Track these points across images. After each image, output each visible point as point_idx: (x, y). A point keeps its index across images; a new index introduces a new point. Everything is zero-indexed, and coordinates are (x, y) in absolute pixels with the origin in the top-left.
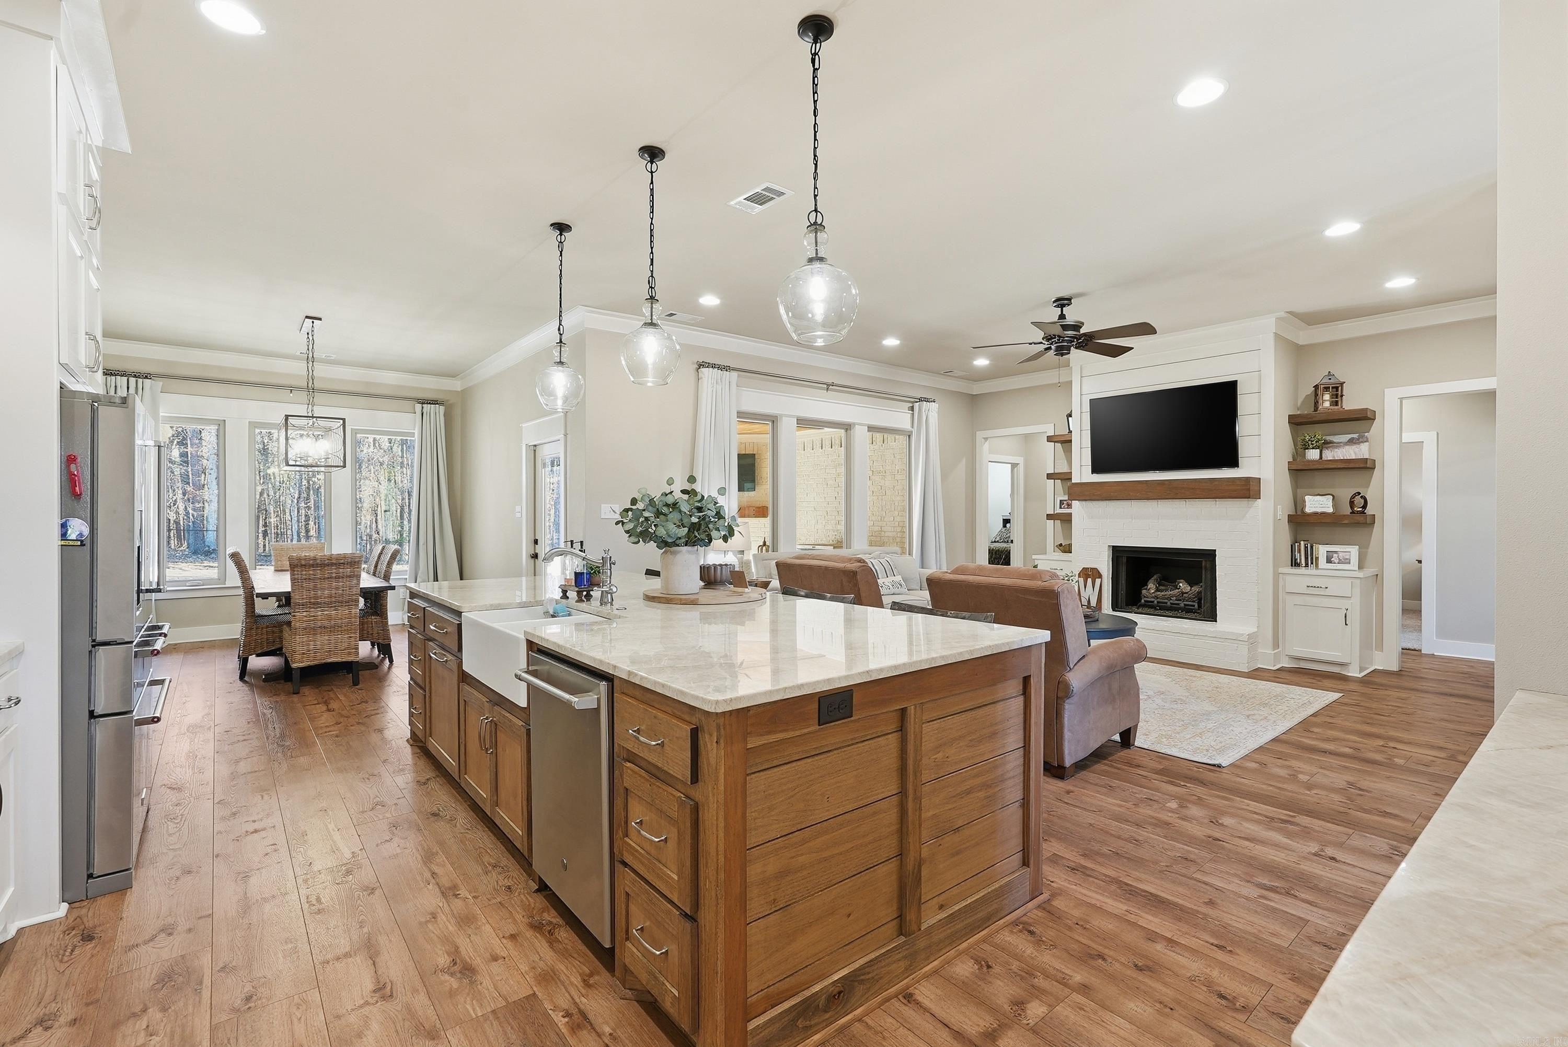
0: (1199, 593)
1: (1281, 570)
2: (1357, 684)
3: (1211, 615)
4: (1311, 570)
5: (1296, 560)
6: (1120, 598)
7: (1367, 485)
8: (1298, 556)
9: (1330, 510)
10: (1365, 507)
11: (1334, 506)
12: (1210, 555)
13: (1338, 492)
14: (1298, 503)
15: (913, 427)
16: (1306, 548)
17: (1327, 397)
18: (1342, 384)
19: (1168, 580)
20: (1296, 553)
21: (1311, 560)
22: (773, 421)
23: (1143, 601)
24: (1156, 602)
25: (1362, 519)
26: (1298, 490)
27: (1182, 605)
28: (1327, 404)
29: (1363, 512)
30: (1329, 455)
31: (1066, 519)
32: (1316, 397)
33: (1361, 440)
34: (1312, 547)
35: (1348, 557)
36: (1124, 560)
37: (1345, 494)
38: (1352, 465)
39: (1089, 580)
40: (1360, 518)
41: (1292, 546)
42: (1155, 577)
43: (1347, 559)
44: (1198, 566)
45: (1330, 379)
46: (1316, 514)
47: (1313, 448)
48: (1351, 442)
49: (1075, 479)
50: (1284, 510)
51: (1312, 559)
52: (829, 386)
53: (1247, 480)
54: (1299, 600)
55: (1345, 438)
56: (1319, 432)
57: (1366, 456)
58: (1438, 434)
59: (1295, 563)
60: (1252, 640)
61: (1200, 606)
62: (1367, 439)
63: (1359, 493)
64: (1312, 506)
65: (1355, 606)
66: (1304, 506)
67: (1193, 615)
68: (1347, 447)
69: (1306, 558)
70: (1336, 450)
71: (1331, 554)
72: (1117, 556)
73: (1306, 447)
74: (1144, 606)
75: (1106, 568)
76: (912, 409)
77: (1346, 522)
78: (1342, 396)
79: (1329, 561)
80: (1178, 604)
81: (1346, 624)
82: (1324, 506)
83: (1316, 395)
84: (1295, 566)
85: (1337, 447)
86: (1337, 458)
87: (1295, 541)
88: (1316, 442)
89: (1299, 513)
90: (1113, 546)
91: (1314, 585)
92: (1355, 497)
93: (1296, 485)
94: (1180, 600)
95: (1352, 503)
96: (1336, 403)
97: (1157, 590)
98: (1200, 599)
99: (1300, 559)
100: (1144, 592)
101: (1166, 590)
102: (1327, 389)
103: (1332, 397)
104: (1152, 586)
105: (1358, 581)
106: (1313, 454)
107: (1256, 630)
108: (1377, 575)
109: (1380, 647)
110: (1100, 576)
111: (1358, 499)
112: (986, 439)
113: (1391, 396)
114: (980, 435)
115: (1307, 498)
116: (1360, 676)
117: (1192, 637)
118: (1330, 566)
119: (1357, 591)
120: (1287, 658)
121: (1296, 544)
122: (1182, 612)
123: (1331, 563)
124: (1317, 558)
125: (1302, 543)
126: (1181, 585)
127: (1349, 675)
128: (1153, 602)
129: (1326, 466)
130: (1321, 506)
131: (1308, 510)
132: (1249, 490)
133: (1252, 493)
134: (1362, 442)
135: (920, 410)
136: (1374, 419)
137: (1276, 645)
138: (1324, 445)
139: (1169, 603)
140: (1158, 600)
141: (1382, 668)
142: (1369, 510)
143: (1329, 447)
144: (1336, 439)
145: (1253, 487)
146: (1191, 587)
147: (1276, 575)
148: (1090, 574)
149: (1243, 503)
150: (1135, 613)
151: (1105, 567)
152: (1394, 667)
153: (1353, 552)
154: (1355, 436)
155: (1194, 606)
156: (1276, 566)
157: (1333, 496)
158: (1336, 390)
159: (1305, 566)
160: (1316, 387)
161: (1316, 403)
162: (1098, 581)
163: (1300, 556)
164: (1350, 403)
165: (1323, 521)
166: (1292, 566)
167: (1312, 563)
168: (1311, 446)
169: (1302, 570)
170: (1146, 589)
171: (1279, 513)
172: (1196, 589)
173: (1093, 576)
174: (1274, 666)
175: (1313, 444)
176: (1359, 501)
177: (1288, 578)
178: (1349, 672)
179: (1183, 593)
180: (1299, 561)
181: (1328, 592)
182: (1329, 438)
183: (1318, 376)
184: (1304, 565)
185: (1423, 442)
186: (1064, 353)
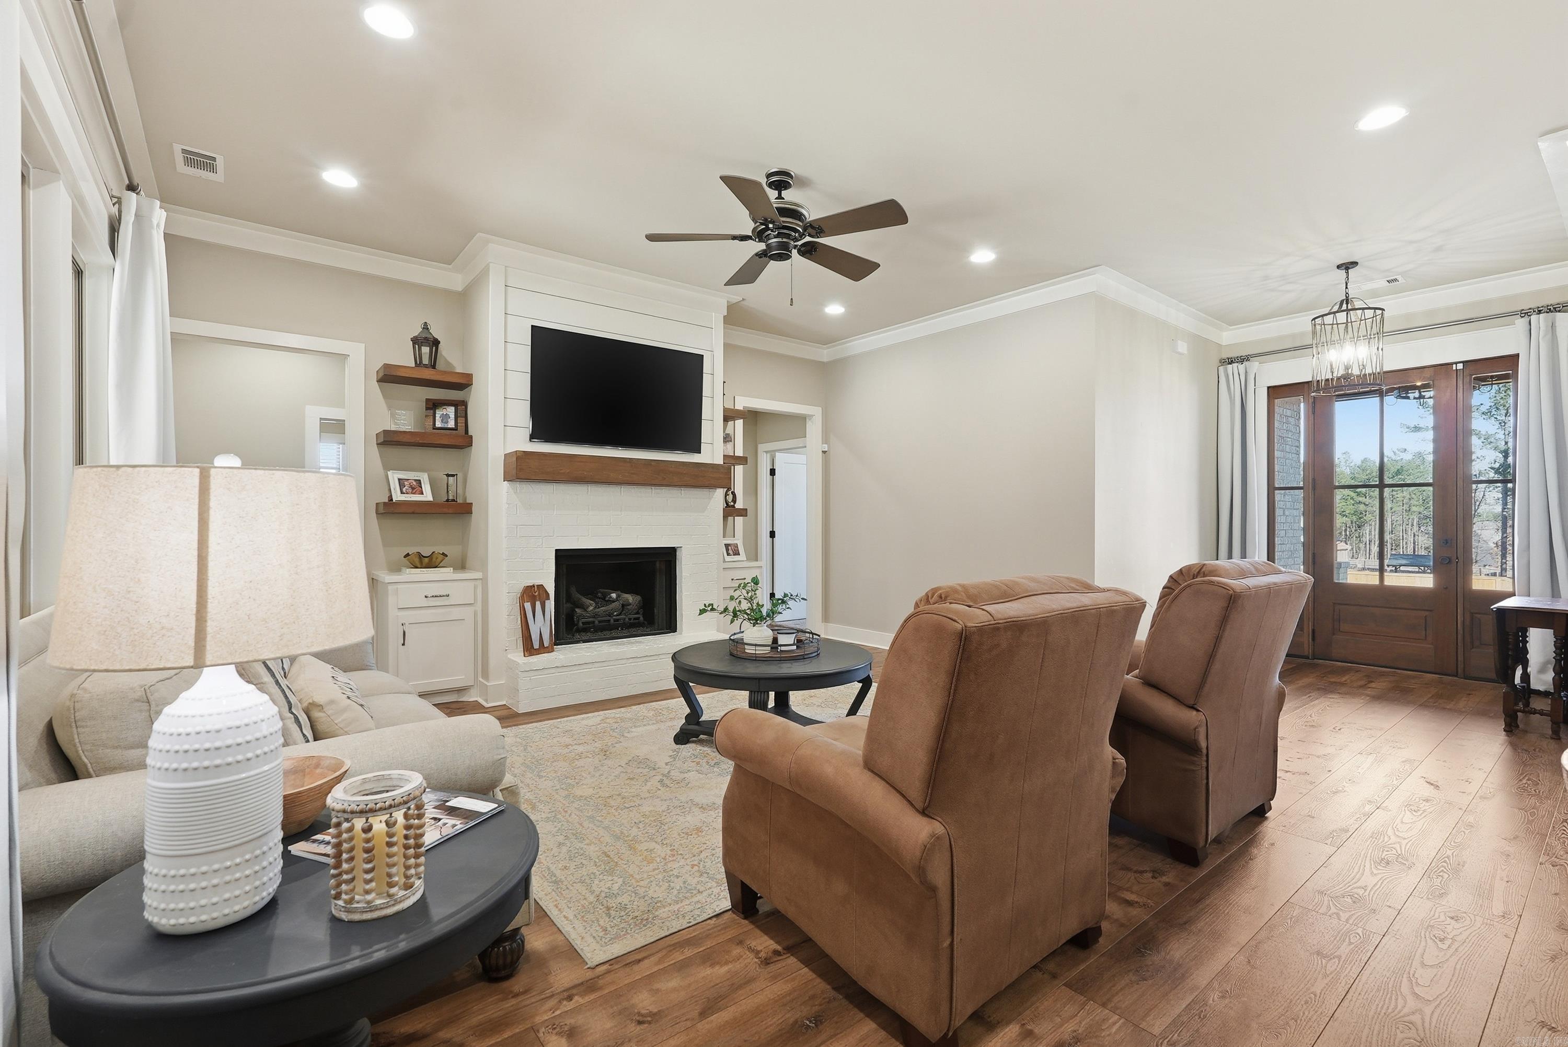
3: (667, 626)
10: (734, 501)
12: (669, 554)
23: (580, 623)
24: (596, 623)
27: (627, 620)
29: (734, 506)
36: (565, 569)
39: (538, 604)
61: (646, 618)
62: (732, 438)
67: (638, 630)
72: (558, 564)
74: (580, 630)
75: (552, 586)
80: (622, 620)
94: (623, 615)
110: (548, 596)
111: (729, 493)
113: (738, 403)
128: (593, 623)
139: (612, 621)
148: (537, 594)
149: (704, 493)
151: (552, 582)
153: (739, 543)
155: (638, 618)
162: (548, 604)
173: (540, 598)
176: (730, 496)
186: (783, 255)
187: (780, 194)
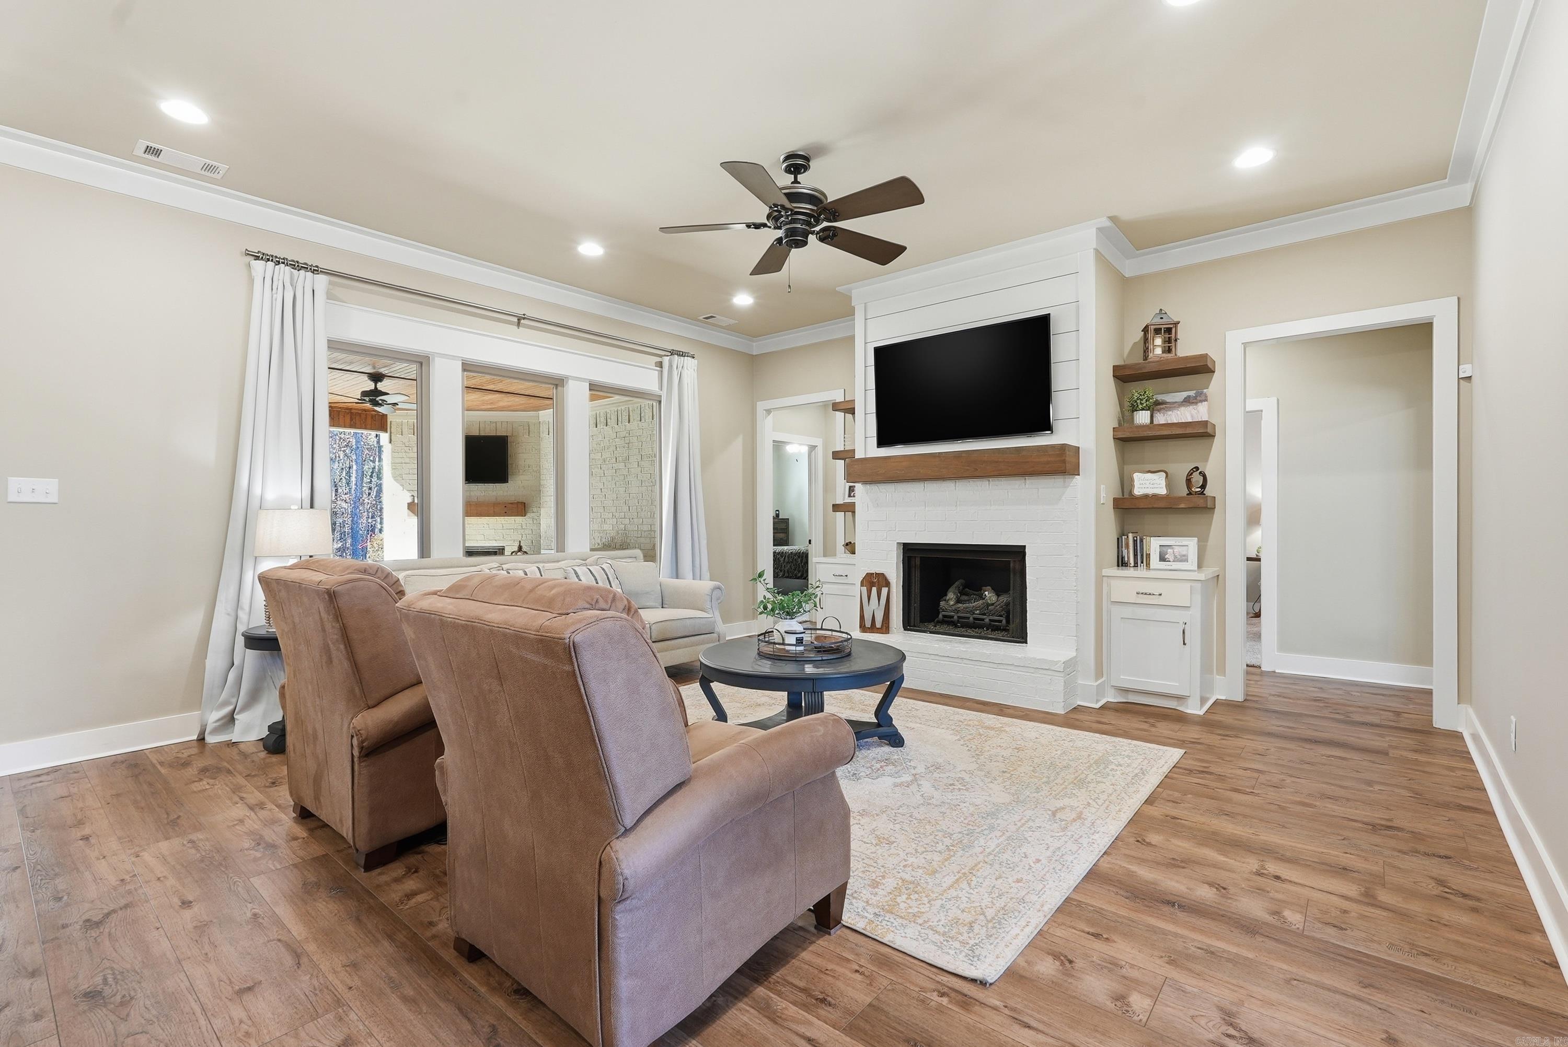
0: (1007, 604)
1: (1106, 572)
2: (1198, 728)
3: (1021, 637)
4: (1141, 572)
5: (1123, 558)
6: (913, 614)
7: (1206, 460)
8: (1125, 552)
9: (1163, 491)
10: (1203, 486)
11: (1169, 486)
12: (1019, 553)
13: (1172, 468)
14: (1125, 483)
15: (661, 388)
16: (1135, 542)
17: (1158, 341)
18: (1176, 324)
19: (972, 588)
20: (1124, 548)
21: (1141, 558)
22: (421, 364)
23: (940, 616)
24: (956, 617)
25: (1202, 501)
26: (1125, 467)
27: (987, 620)
28: (1158, 351)
29: (1202, 493)
30: (1160, 419)
31: (849, 508)
32: (1145, 343)
33: (1198, 398)
34: (1141, 541)
35: (1184, 553)
36: (918, 562)
37: (1181, 470)
38: (1189, 431)
39: (874, 590)
40: (1199, 501)
41: (1118, 539)
42: (957, 583)
43: (1184, 556)
44: (1006, 567)
45: (1162, 318)
46: (1146, 497)
47: (1143, 409)
48: (1188, 401)
49: (859, 455)
50: (1108, 492)
51: (1142, 556)
52: (520, 320)
53: (1063, 448)
54: (1127, 611)
55: (1181, 396)
56: (1150, 388)
57: (1205, 418)
58: (1278, 400)
59: (1122, 563)
60: (1070, 666)
61: (1008, 622)
62: (1206, 397)
63: (1197, 468)
64: (1141, 486)
65: (1194, 617)
66: (1132, 486)
67: (999, 635)
68: (1183, 409)
69: (1135, 555)
70: (1170, 413)
71: (1164, 549)
72: (908, 557)
73: (1134, 409)
74: (942, 622)
75: (895, 575)
76: (660, 365)
77: (1182, 506)
78: (1176, 340)
79: (1162, 559)
80: (983, 620)
81: (1184, 644)
82: (1156, 486)
83: (1146, 340)
84: (1122, 566)
85: (1170, 409)
86: (1169, 422)
87: (1122, 534)
88: (1146, 401)
89: (1126, 496)
90: (904, 543)
91: (1141, 592)
92: (1192, 473)
93: (1123, 461)
94: (984, 614)
95: (1189, 481)
96: (1169, 350)
97: (958, 601)
98: (1008, 613)
99: (1128, 558)
100: (942, 603)
101: (969, 601)
102: (1158, 331)
103: (1164, 342)
104: (951, 596)
105: (1199, 585)
106: (1142, 417)
107: (1074, 654)
108: (1218, 576)
109: (1222, 671)
110: (888, 584)
111: (1196, 475)
112: (769, 411)
113: (1234, 340)
114: (761, 406)
115: (1137, 476)
116: (1201, 713)
117: (995, 666)
118: (1163, 565)
119: (1198, 598)
120: (1113, 691)
121: (1123, 537)
122: (987, 629)
123: (1165, 561)
124: (1148, 556)
125: (1130, 536)
126: (986, 593)
127: (1189, 711)
128: (952, 617)
129: (1158, 433)
130: (1152, 486)
131: (1138, 491)
132: (1064, 462)
133: (1068, 466)
134: (1201, 401)
135: (671, 366)
136: (1214, 372)
137: (1099, 673)
138: (1155, 407)
139: (971, 619)
140: (960, 615)
141: (1224, 698)
142: (1209, 491)
143: (1161, 409)
144: (1168, 398)
145: (1069, 458)
146: (998, 595)
147: (1100, 580)
148: (875, 581)
149: (1057, 481)
150: (930, 633)
151: (894, 572)
152: (1238, 696)
153: (1191, 544)
154: (1192, 393)
155: (1000, 621)
156: (1099, 567)
157: (1166, 473)
158: (1169, 332)
159: (1134, 566)
160: (1146, 330)
161: (1146, 351)
162: (885, 591)
163: (1128, 553)
164: (1186, 348)
165: (1155, 506)
166: (1118, 566)
167: (1142, 562)
168: (1140, 406)
169: (1130, 572)
170: (945, 600)
171: (1103, 494)
172: (1004, 599)
173: (878, 585)
174: (1097, 701)
175: (1141, 404)
176: (1197, 479)
177: (1114, 582)
178: (1188, 708)
179: (988, 605)
180: (1126, 559)
181: (1161, 601)
182: (1160, 398)
183: (1148, 317)
184: (1132, 564)
185: (1262, 411)
186: (799, 242)
187: (796, 178)
